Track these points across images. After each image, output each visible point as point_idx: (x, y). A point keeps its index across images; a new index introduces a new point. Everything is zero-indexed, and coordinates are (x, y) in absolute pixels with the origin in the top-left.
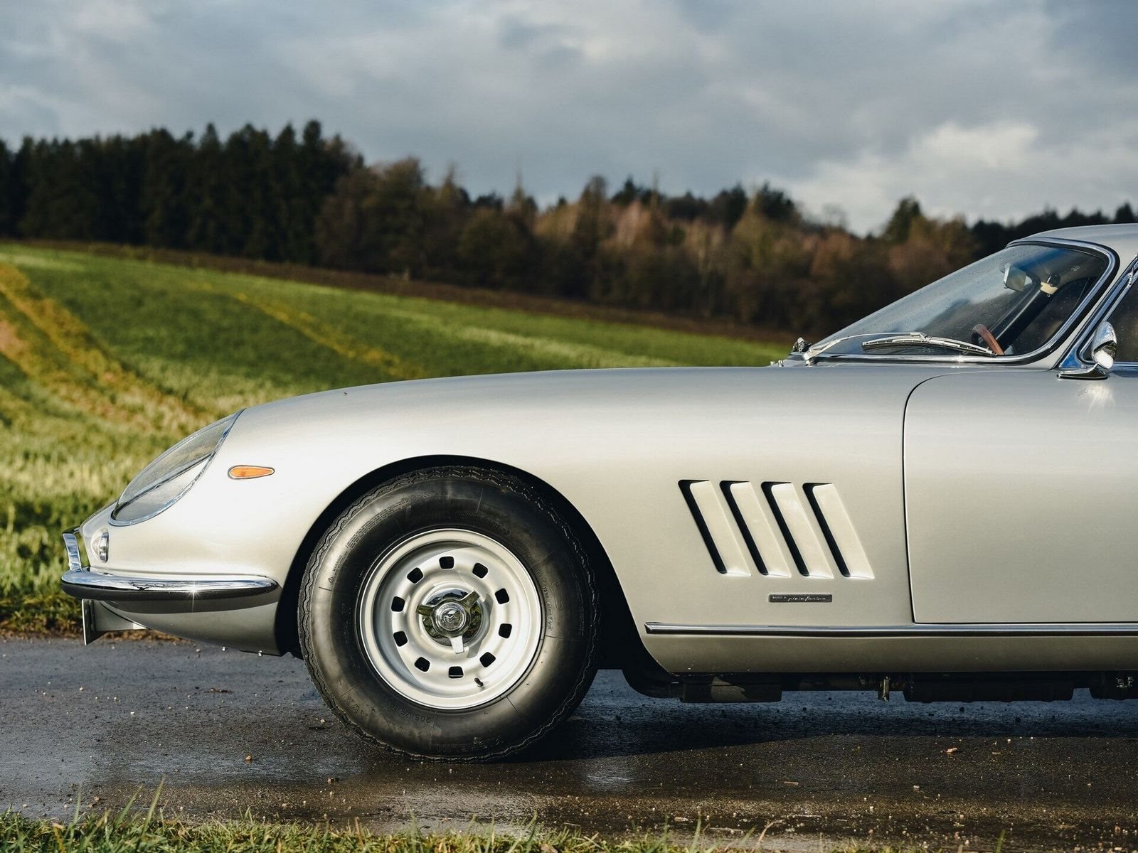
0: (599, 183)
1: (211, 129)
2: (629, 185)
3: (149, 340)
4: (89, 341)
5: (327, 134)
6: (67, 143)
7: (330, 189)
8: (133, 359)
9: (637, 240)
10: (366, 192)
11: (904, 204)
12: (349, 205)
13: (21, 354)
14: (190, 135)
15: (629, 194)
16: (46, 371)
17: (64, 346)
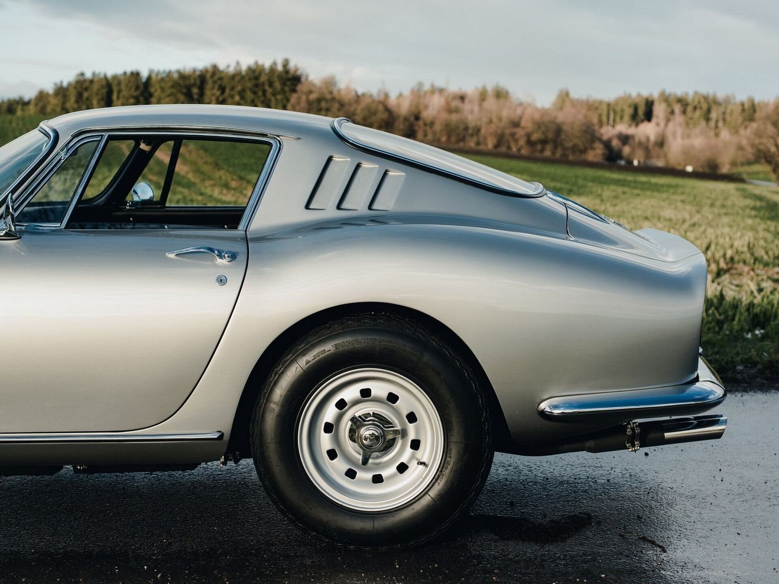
0: (420, 85)
1: (238, 63)
2: (432, 86)
3: (245, 164)
4: (217, 166)
5: (292, 66)
6: (170, 72)
7: (294, 91)
8: (243, 174)
9: (439, 112)
10: (311, 92)
11: (561, 92)
12: (304, 98)
13: (187, 173)
14: (228, 66)
15: (434, 91)
16: (203, 181)
17: (206, 168)
